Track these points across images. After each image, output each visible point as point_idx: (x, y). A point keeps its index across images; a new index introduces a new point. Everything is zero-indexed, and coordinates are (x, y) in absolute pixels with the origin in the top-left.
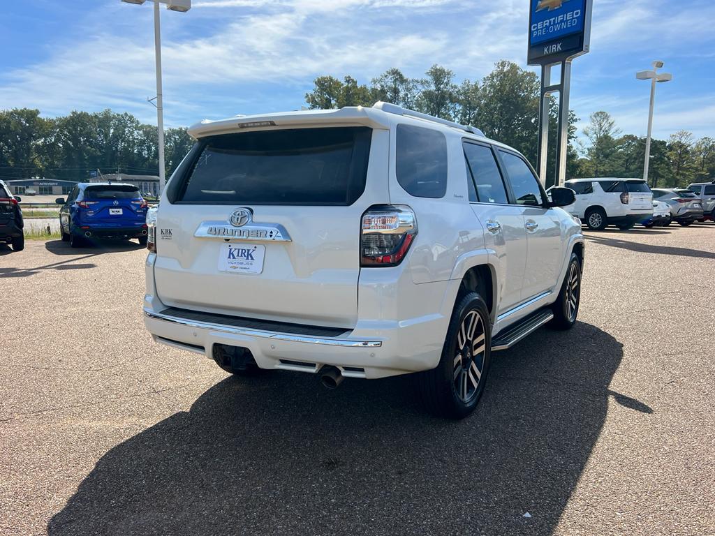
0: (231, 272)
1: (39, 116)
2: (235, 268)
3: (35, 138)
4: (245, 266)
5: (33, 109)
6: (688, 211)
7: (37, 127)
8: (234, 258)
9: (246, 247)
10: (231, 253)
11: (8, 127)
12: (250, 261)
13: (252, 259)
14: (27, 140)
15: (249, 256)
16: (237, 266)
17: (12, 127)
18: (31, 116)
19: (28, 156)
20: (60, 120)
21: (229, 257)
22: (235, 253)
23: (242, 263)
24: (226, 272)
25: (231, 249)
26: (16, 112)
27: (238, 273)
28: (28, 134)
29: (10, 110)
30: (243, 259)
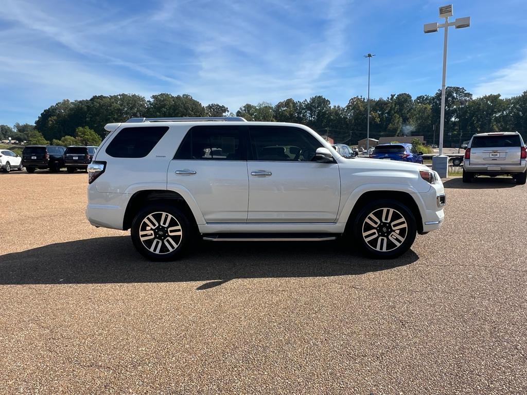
1: (500, 98)
3: (496, 113)
5: (496, 94)
7: (497, 106)
11: (479, 108)
14: (490, 114)
17: (481, 107)
18: (494, 98)
19: (489, 124)
20: (514, 98)
26: (485, 97)
28: (491, 111)
29: (482, 97)
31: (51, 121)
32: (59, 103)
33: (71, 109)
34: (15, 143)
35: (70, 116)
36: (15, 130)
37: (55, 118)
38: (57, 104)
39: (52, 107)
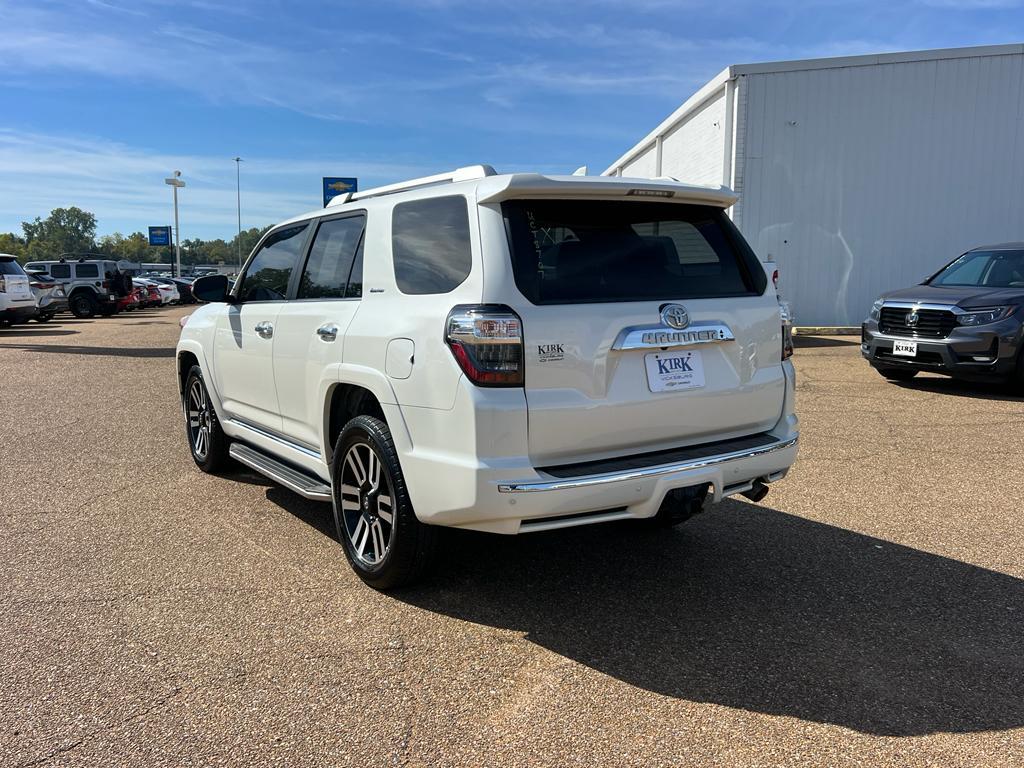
0: (667, 392)
2: (673, 384)
4: (684, 380)
6: (52, 300)
8: (668, 372)
9: (678, 355)
10: (662, 367)
12: (687, 372)
13: (690, 369)
15: (685, 366)
16: (674, 381)
21: (661, 372)
22: (668, 365)
23: (679, 377)
24: (662, 392)
25: (659, 361)
27: (676, 391)
30: (679, 372)
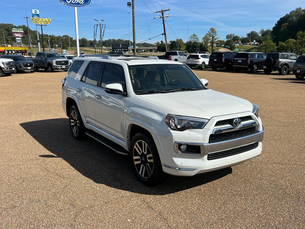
31: (284, 27)
32: (292, 12)
33: (302, 16)
34: (257, 45)
35: (299, 21)
36: (260, 35)
37: (287, 24)
38: (291, 13)
39: (286, 15)
